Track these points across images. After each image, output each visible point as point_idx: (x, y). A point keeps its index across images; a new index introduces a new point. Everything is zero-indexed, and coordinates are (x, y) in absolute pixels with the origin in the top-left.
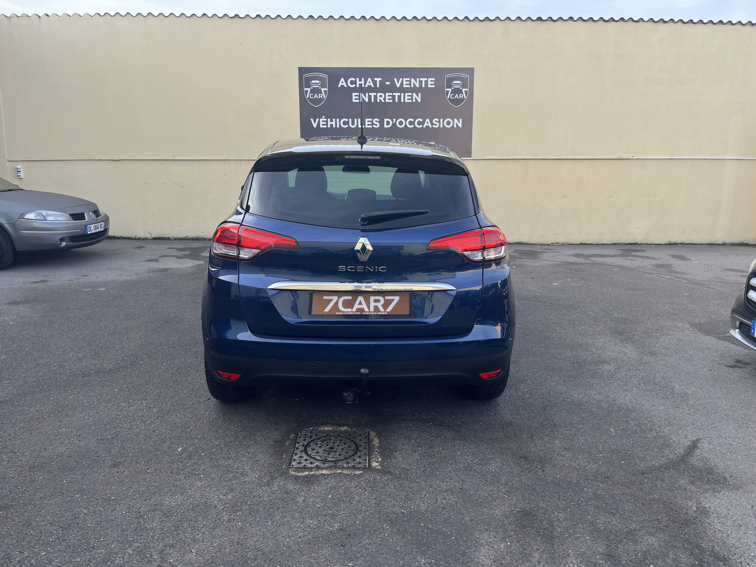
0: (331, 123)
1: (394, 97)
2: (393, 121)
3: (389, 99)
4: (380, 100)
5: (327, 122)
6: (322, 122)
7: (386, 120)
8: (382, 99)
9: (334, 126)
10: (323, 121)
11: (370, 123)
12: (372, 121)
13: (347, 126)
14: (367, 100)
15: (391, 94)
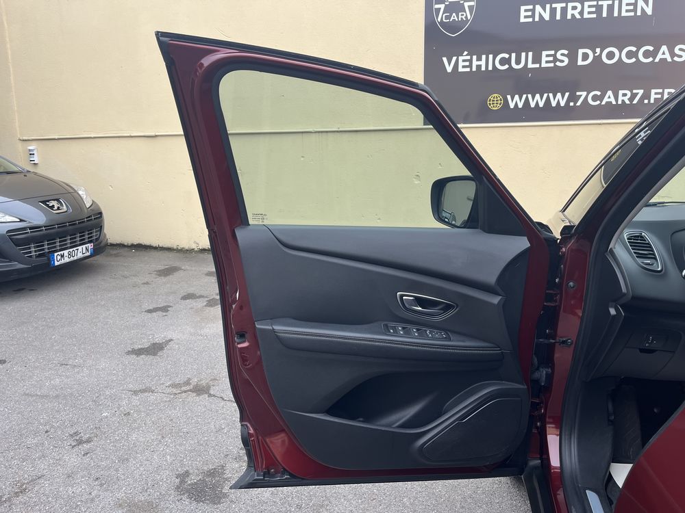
0: (479, 63)
1: (599, 9)
2: (594, 52)
3: (589, 13)
4: (573, 15)
5: (470, 61)
6: (463, 63)
7: (581, 51)
8: (576, 13)
9: (483, 68)
10: (464, 61)
11: (551, 59)
12: (554, 56)
13: (507, 66)
14: (547, 17)
15: (595, 3)
